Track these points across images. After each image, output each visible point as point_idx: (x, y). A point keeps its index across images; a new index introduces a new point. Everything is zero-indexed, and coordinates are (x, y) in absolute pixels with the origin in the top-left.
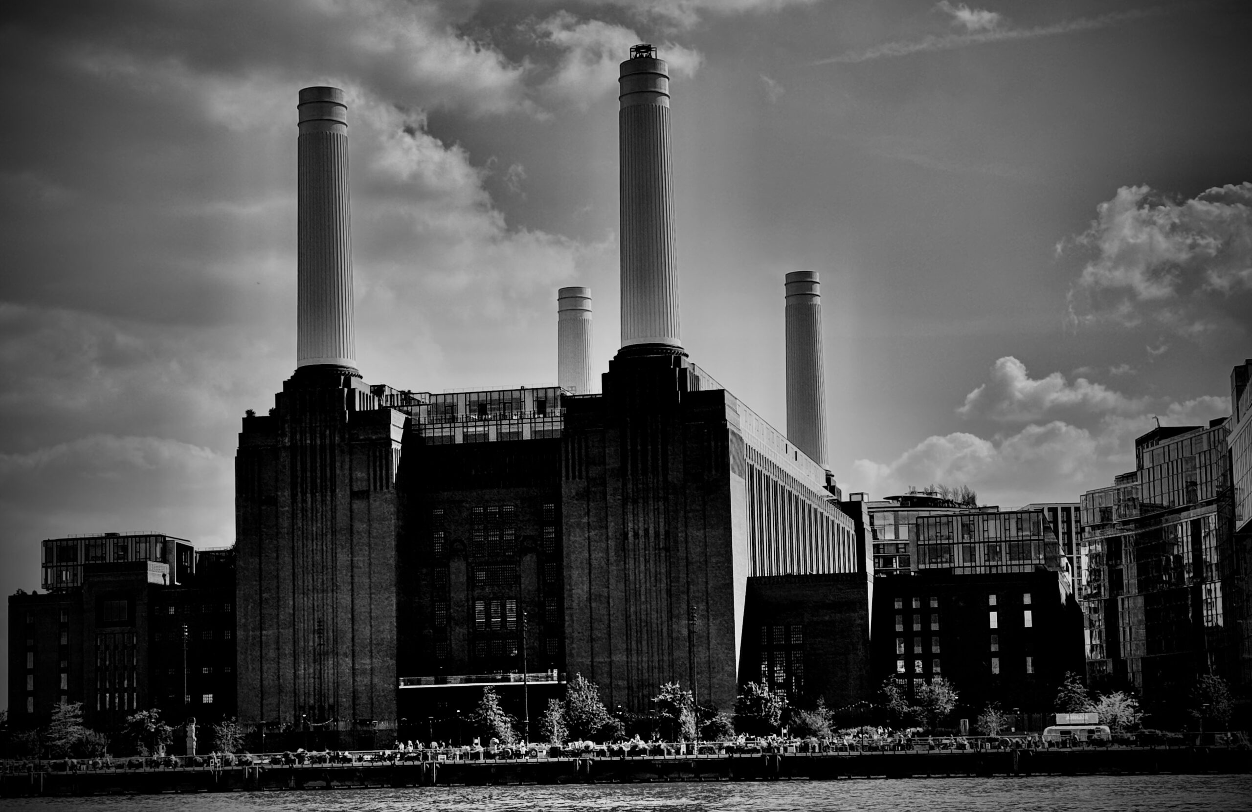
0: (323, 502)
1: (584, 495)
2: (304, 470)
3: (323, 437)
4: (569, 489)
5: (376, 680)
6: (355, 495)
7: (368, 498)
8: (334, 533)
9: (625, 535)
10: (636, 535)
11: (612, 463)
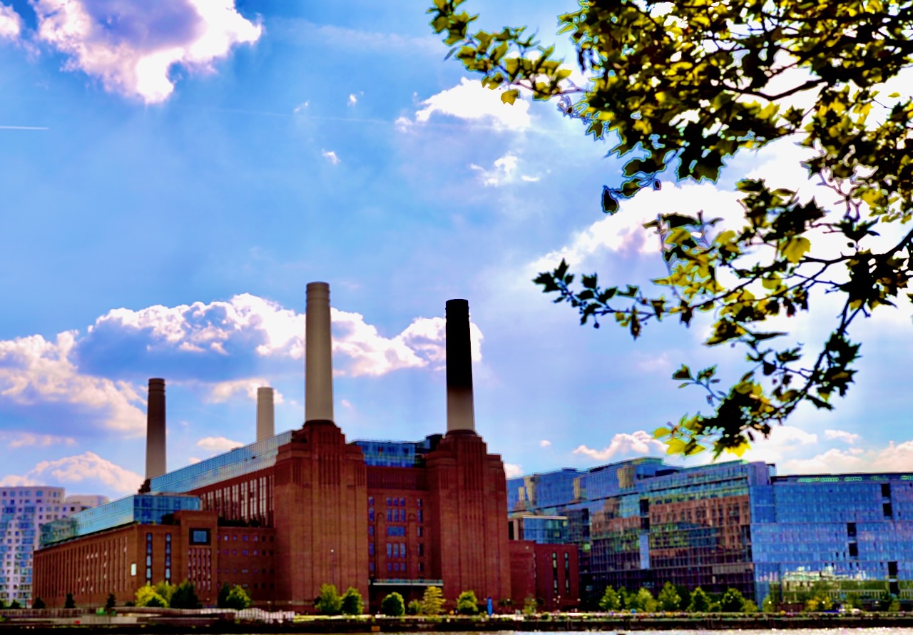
0: (334, 489)
1: (449, 497)
2: (325, 472)
3: (334, 457)
4: (443, 493)
5: (359, 580)
6: (349, 487)
7: (355, 489)
8: (340, 505)
9: (466, 517)
10: (471, 517)
11: (461, 482)
